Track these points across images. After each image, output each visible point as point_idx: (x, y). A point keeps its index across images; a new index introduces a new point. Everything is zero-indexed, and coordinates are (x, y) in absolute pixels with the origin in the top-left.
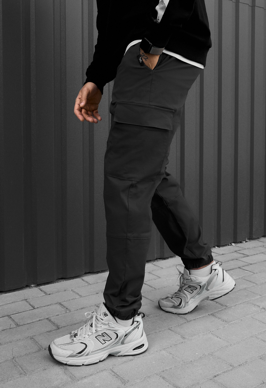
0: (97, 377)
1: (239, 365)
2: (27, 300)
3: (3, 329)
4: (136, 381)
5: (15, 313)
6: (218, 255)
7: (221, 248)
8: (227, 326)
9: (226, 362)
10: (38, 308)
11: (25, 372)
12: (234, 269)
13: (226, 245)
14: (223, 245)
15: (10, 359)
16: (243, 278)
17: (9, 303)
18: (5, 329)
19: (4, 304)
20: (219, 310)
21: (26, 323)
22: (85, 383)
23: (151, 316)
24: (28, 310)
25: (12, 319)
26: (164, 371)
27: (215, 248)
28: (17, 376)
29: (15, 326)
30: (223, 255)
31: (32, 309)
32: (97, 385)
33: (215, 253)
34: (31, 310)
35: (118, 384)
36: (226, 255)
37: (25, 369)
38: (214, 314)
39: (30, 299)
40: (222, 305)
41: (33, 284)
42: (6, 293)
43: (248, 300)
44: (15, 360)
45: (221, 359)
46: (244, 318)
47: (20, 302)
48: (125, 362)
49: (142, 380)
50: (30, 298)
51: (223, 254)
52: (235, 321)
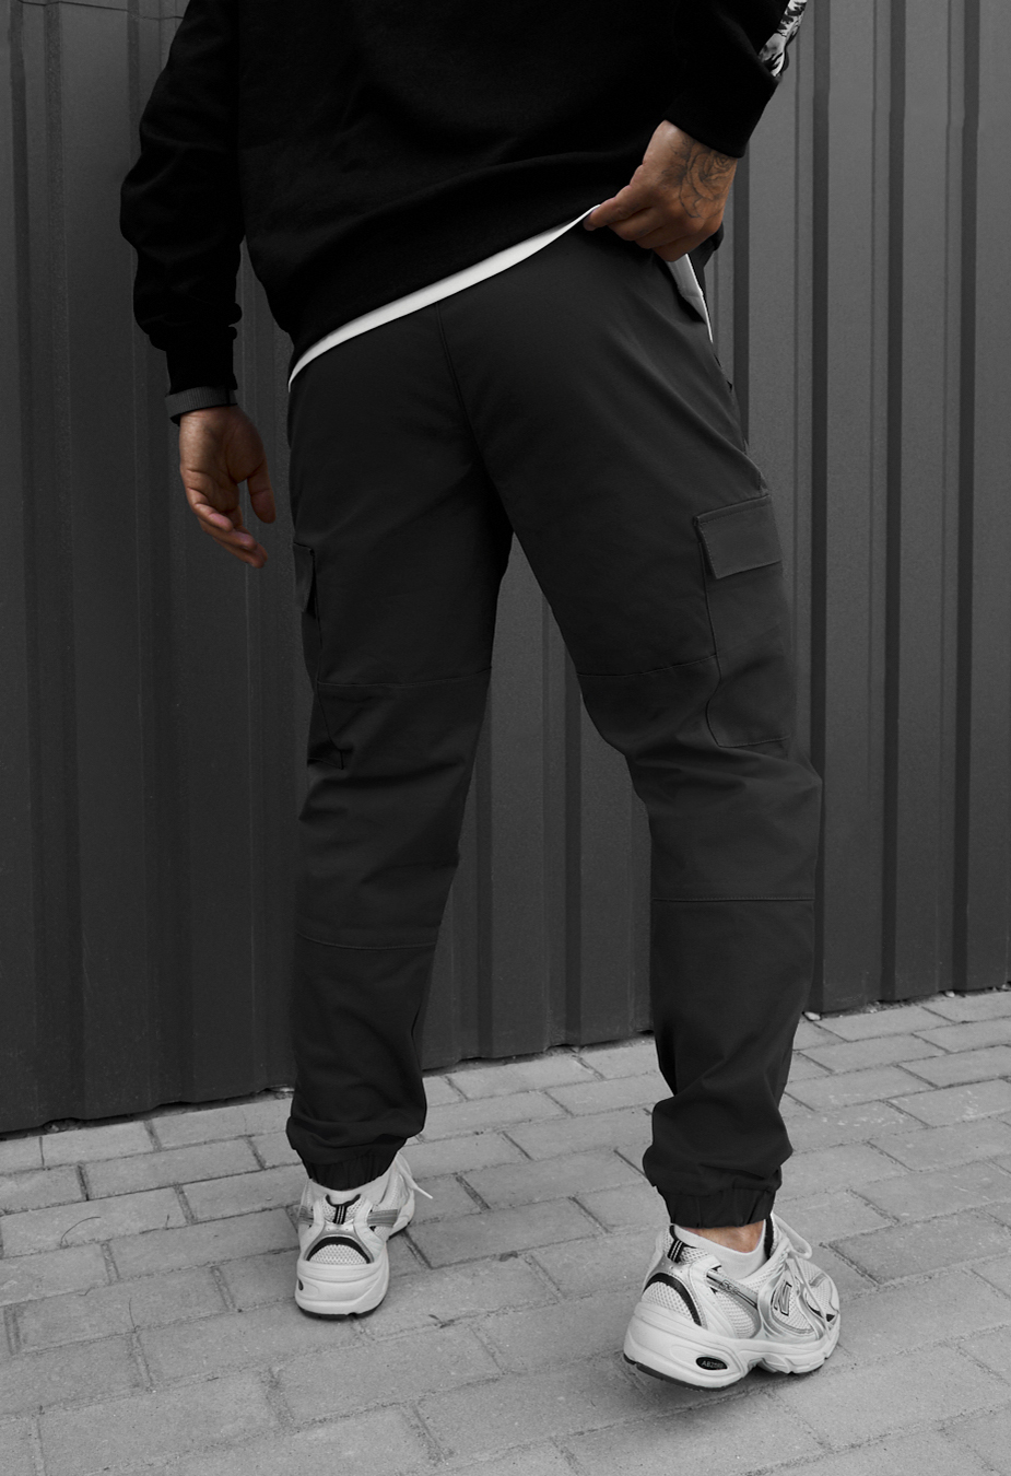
0: (359, 1427)
1: (853, 1446)
2: (253, 1139)
3: (145, 1229)
4: (476, 1455)
5: (199, 1179)
6: (944, 1022)
7: (970, 999)
8: (868, 1292)
9: (808, 1429)
10: (274, 1167)
11: (151, 1380)
12: (984, 1081)
13: (991, 989)
14: (979, 987)
15: (124, 1330)
16: (1003, 1119)
17: (195, 1141)
18: (151, 1227)
19: (180, 1144)
20: (866, 1231)
21: (219, 1216)
22: (315, 1443)
23: (621, 1229)
24: (242, 1171)
25: (184, 1197)
26: (582, 1433)
27: (944, 998)
28: (122, 1392)
29: (183, 1221)
30: (964, 1026)
31: (254, 1169)
32: (350, 1453)
33: (936, 1017)
34: (252, 1172)
35: (414, 1460)
36: (976, 1024)
37: (155, 1372)
38: (841, 1245)
39: (262, 1134)
40: (882, 1215)
42: (199, 1110)
43: (984, 1204)
44: (138, 1338)
45: (796, 1415)
46: (944, 1269)
47: (228, 1144)
48: (468, 1384)
49: (497, 1456)
50: (265, 1131)
51: (964, 1022)
52: (906, 1278)
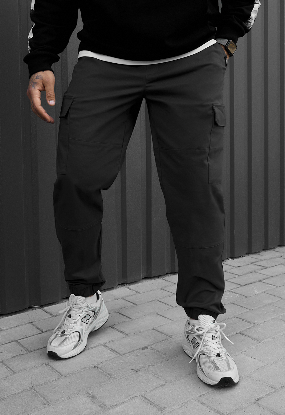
0: (129, 405)
1: (282, 387)
2: (33, 323)
3: (14, 356)
4: (173, 407)
5: (22, 338)
6: (233, 267)
7: (235, 260)
8: (259, 345)
9: (267, 384)
10: (46, 331)
11: (48, 402)
12: (254, 282)
13: (240, 256)
14: (237, 256)
15: (28, 388)
16: (266, 292)
17: (13, 326)
18: (15, 355)
19: (8, 328)
20: (247, 328)
21: (37, 348)
22: (118, 412)
23: (174, 336)
24: (36, 333)
25: (21, 344)
26: (201, 396)
27: (228, 260)
28: (41, 407)
29: (25, 352)
30: (239, 267)
31: (40, 333)
32: (132, 413)
33: (229, 266)
34: (39, 334)
35: (154, 412)
36: (242, 267)
37: (48, 399)
38: (243, 333)
39: (35, 322)
40: (249, 323)
41: (36, 305)
42: (7, 316)
43: (276, 316)
44: (34, 390)
45: (260, 381)
46: (276, 335)
47: (25, 326)
48: (156, 387)
49: (179, 406)
50: (36, 320)
51: (238, 267)
52: (267, 339)
